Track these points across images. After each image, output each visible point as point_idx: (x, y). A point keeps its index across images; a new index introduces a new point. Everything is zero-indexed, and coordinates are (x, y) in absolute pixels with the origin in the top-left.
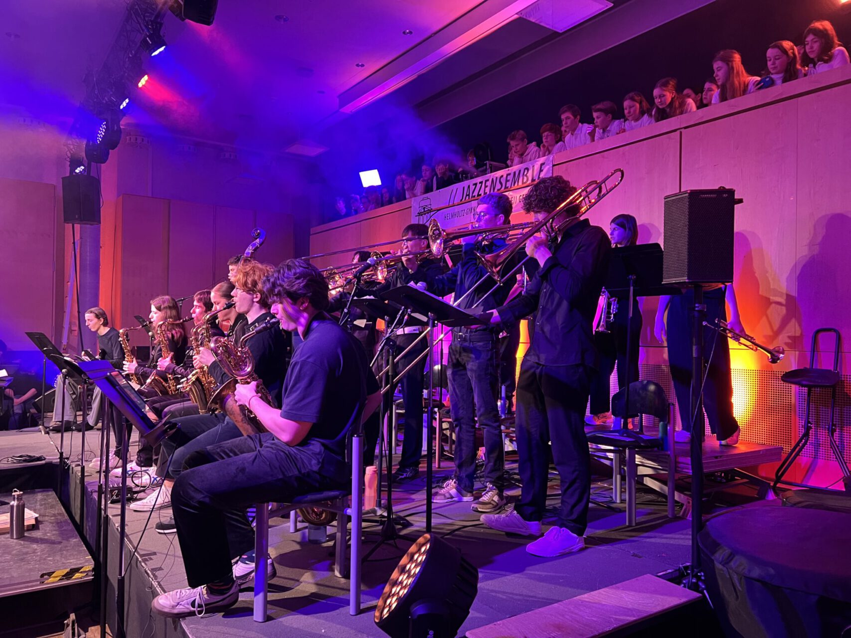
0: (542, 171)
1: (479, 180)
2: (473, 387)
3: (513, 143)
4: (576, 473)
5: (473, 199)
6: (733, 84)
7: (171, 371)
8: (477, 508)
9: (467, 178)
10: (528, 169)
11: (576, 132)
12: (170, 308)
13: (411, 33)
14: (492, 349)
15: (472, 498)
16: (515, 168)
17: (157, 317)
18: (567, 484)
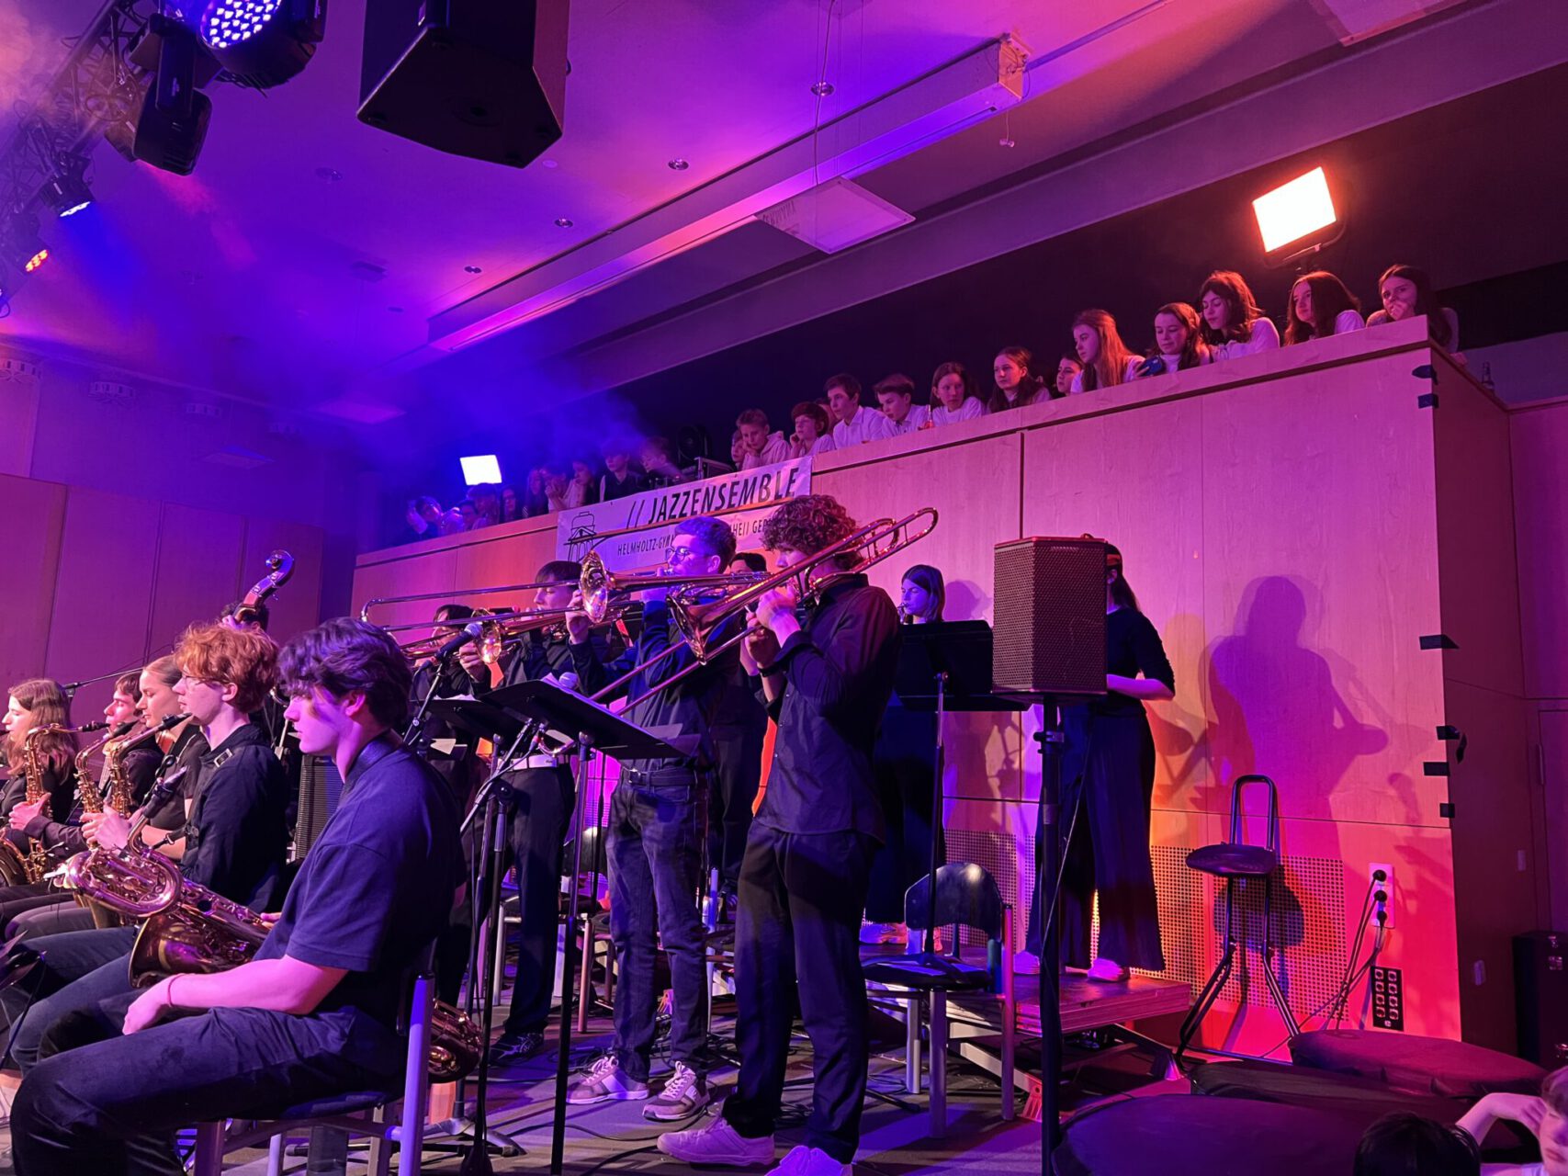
0: (794, 481)
1: (682, 488)
2: (653, 873)
3: (745, 429)
4: (843, 1040)
5: (671, 521)
6: (1105, 362)
7: (38, 832)
8: (654, 1114)
9: (661, 484)
10: (769, 477)
11: (853, 421)
12: (51, 703)
13: (569, 223)
14: (691, 802)
15: (645, 1093)
16: (747, 473)
17: (20, 722)
18: (826, 1062)
